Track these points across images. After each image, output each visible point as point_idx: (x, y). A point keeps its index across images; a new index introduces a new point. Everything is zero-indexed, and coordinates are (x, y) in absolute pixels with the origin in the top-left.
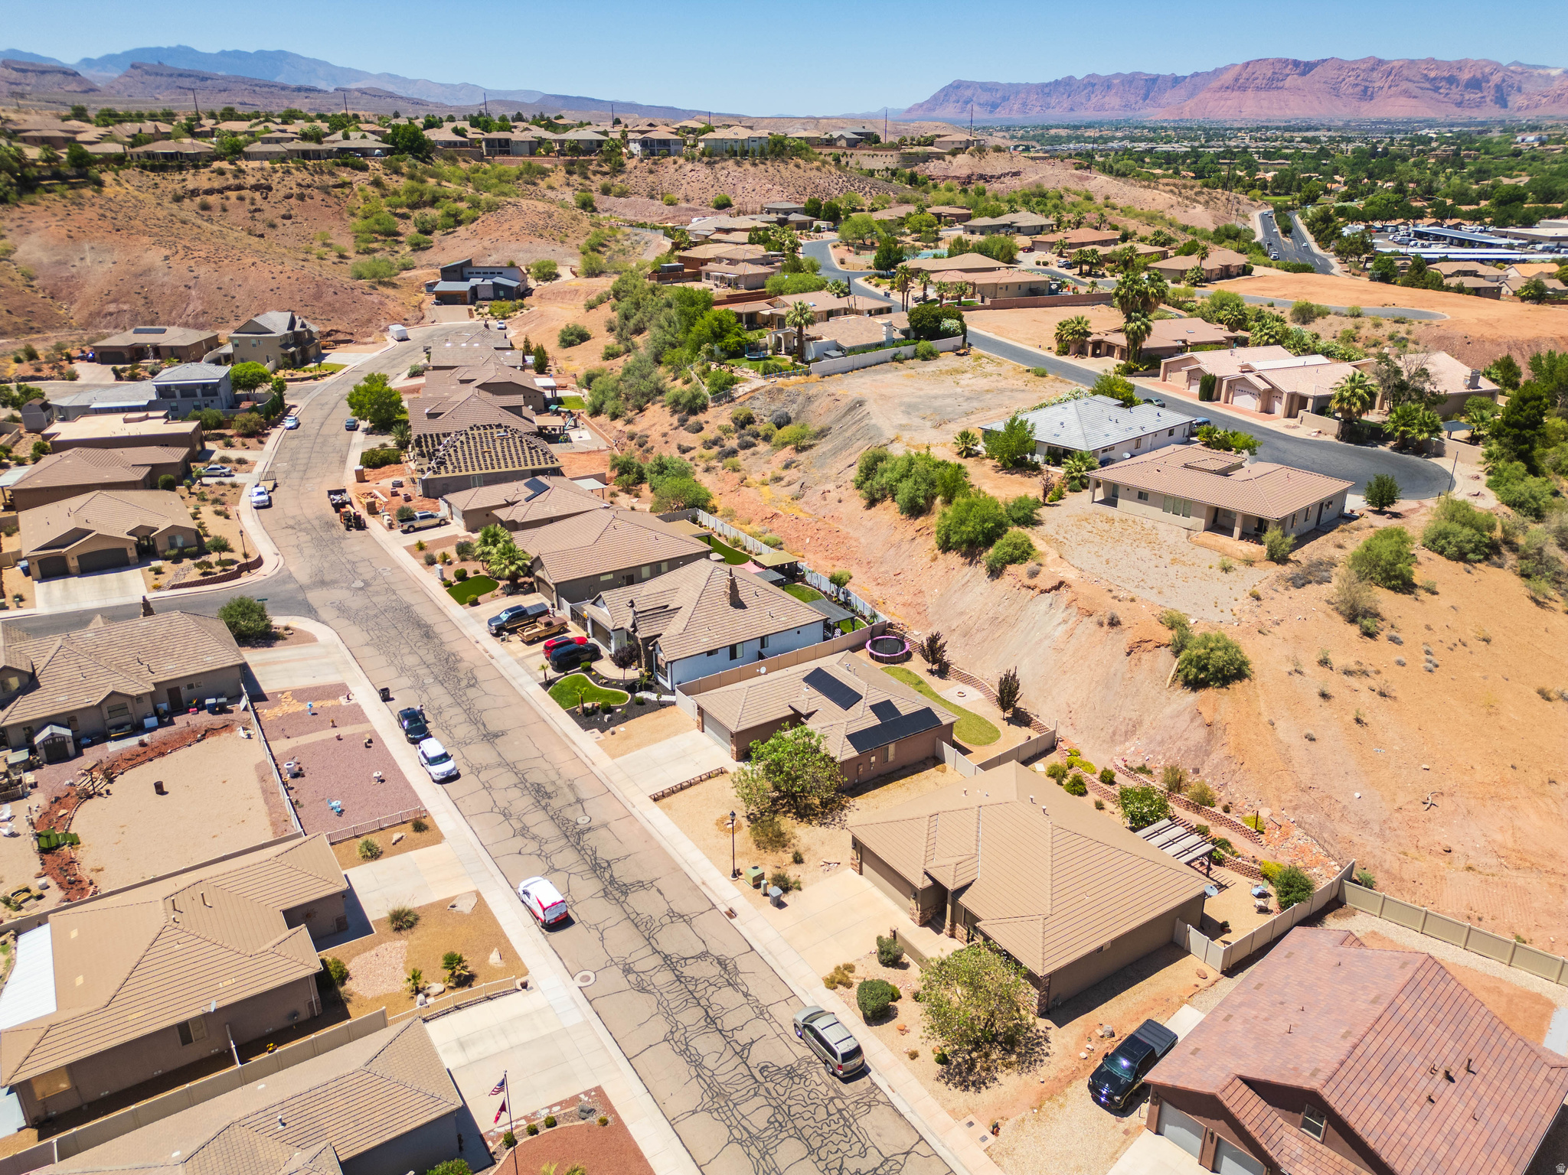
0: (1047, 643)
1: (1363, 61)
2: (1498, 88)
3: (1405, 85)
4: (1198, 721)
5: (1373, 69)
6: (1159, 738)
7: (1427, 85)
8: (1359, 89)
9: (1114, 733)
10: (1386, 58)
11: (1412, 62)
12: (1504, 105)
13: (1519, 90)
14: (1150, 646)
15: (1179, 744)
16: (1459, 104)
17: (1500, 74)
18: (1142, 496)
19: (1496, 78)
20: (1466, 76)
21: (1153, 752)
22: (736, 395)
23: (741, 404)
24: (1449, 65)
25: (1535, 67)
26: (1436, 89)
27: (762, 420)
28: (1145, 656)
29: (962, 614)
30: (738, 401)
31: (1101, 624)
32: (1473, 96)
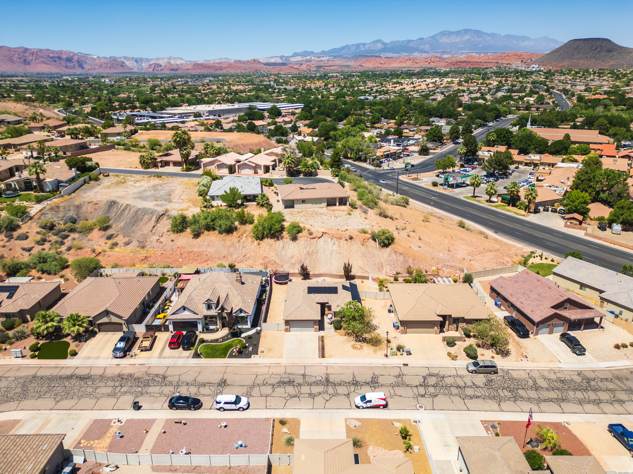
0: (334, 253)
1: (19, 48)
2: (78, 61)
3: (42, 59)
4: (398, 255)
5: (25, 52)
6: (392, 264)
7: (50, 59)
8: (21, 60)
9: (379, 269)
10: (29, 47)
11: (40, 50)
12: (83, 68)
13: (86, 63)
14: (366, 240)
15: (399, 262)
16: (66, 67)
17: (76, 57)
18: (303, 201)
19: (76, 58)
20: (64, 57)
21: (394, 268)
22: (32, 215)
23: (39, 219)
24: (57, 52)
25: (87, 54)
26: (55, 61)
27: (59, 224)
28: (367, 244)
29: (292, 257)
30: (36, 217)
31: (346, 240)
32: (70, 64)
